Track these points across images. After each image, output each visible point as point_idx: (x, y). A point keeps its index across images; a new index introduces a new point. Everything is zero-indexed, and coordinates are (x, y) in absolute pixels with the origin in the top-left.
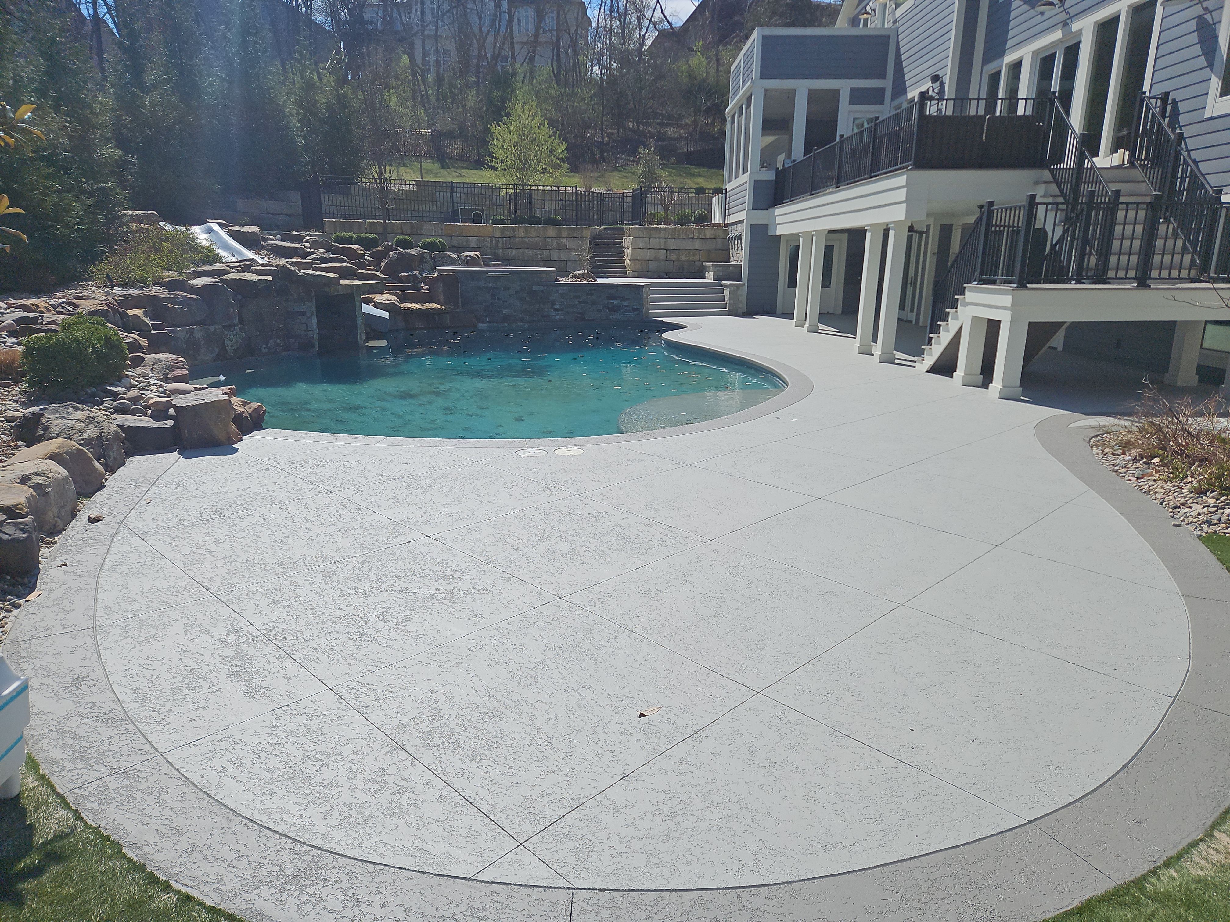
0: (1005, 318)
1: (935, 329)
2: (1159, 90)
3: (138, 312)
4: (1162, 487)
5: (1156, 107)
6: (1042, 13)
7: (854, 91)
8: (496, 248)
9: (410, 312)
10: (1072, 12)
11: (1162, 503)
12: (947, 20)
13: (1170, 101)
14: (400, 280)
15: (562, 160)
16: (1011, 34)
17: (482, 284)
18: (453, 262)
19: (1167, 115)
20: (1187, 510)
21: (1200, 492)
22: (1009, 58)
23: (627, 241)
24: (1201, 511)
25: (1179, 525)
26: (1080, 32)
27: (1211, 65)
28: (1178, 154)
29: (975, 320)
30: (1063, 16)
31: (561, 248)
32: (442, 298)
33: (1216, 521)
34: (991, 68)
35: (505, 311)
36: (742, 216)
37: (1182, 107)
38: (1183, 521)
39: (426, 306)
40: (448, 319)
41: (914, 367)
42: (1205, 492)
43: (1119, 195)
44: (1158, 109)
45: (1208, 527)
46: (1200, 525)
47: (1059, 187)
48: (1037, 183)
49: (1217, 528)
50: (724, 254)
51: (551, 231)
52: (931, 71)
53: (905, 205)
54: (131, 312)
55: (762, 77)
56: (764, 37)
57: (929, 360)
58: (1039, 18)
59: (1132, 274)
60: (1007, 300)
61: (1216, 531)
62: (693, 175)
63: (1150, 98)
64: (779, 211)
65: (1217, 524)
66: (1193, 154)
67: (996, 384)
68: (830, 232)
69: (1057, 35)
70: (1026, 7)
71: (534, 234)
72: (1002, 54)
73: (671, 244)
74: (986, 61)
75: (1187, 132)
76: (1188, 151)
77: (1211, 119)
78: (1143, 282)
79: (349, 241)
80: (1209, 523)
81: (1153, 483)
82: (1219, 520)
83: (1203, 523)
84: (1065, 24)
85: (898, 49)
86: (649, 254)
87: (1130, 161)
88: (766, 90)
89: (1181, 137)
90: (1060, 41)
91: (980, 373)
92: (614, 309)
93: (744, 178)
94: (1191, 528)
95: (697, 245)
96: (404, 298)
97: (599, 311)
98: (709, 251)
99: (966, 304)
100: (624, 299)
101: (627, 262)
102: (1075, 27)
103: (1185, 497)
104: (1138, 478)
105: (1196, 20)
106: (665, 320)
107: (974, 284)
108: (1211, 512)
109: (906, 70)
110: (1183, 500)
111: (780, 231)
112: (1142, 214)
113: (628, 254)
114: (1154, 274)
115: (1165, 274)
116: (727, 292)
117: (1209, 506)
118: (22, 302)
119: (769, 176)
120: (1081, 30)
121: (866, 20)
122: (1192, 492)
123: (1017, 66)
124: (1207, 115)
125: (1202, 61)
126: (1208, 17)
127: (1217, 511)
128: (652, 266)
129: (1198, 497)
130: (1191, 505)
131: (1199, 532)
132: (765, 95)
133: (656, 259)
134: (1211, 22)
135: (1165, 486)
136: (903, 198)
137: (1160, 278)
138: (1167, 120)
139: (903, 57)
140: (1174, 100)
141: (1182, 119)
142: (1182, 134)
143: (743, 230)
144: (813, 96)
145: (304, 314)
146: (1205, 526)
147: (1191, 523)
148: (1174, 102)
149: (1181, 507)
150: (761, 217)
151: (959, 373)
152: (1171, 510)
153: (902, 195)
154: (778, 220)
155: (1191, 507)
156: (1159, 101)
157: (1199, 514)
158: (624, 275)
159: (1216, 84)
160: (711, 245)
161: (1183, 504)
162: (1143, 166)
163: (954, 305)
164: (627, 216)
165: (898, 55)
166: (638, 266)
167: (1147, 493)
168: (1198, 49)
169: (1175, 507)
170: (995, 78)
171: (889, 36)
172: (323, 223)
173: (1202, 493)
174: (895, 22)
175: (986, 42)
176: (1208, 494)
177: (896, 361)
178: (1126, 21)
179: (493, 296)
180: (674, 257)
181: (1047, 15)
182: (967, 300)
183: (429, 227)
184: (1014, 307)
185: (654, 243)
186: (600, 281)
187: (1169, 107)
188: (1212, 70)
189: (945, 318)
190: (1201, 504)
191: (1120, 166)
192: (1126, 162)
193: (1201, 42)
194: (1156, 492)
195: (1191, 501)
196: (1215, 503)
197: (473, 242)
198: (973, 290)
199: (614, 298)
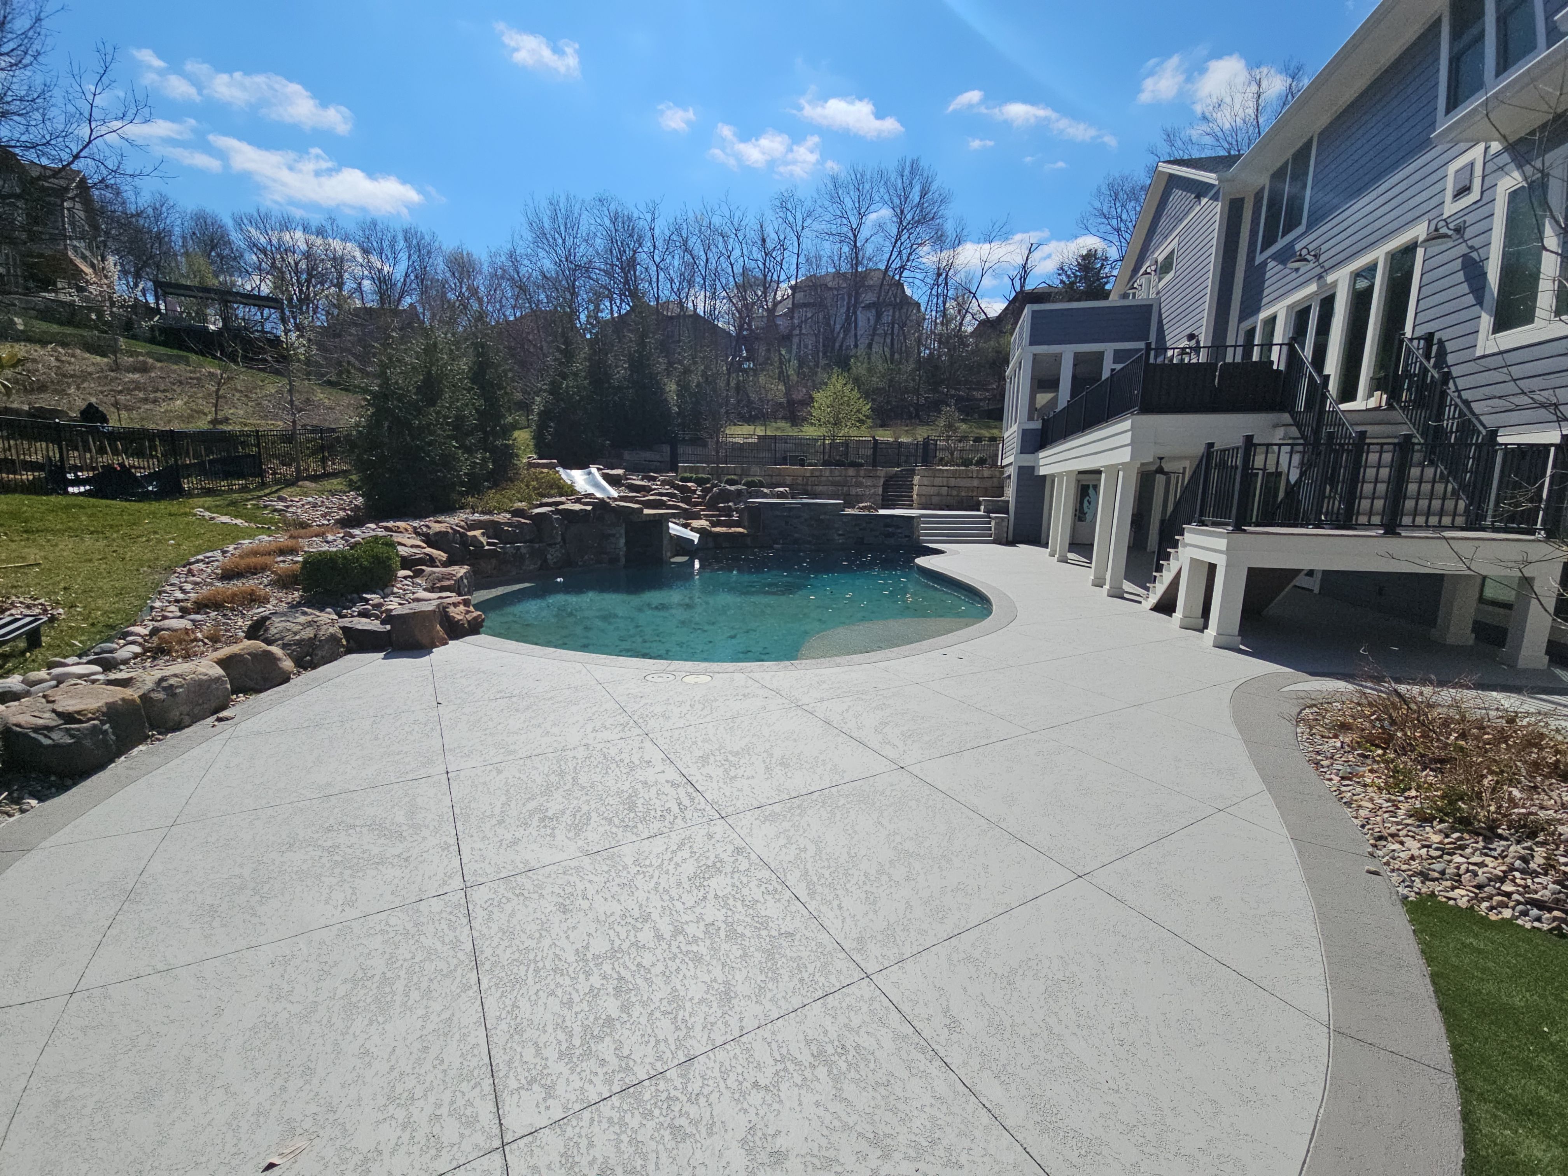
0: (1220, 561)
1: (1159, 569)
2: (1421, 331)
3: (477, 533)
4: (1371, 800)
5: (1418, 349)
6: (1297, 270)
7: (1116, 352)
8: (807, 484)
9: (718, 534)
10: (1327, 265)
11: (1363, 826)
12: (1203, 286)
13: (1435, 341)
14: (718, 509)
15: (867, 417)
16: (1266, 292)
17: (778, 513)
18: (765, 496)
19: (1433, 355)
20: (1397, 846)
21: (1424, 819)
22: (1263, 315)
23: (916, 479)
24: (1416, 853)
25: (1376, 873)
26: (1335, 284)
27: (1480, 302)
28: (1444, 394)
29: (1193, 561)
30: (1318, 270)
31: (859, 485)
32: (746, 524)
33: (1436, 875)
34: (1247, 325)
35: (796, 535)
36: (1011, 459)
37: (1449, 346)
38: (1387, 864)
39: (733, 530)
40: (749, 541)
41: (1140, 602)
42: (1430, 820)
43: (1365, 438)
44: (1421, 351)
45: (1423, 883)
46: (1410, 876)
47: (1300, 430)
48: (1276, 426)
49: (1437, 888)
50: (1000, 490)
51: (851, 472)
52: (1188, 332)
53: (1130, 448)
54: (470, 533)
55: (1032, 343)
56: (1033, 312)
57: (1153, 599)
58: (1294, 275)
59: (1376, 520)
60: (1221, 543)
61: (1433, 892)
62: (989, 427)
63: (1411, 340)
64: (1042, 454)
65: (1437, 879)
66: (1465, 395)
67: (1212, 631)
68: (1080, 473)
69: (1313, 288)
70: (1280, 267)
71: (837, 473)
72: (1258, 310)
73: (952, 482)
74: (1241, 319)
75: (1455, 371)
76: (1457, 390)
77: (1484, 357)
78: (1391, 528)
79: (689, 480)
80: (1425, 877)
81: (1361, 789)
82: (1443, 873)
83: (1416, 874)
84: (1320, 277)
85: (1160, 315)
86: (932, 491)
87: (1387, 403)
88: (1035, 355)
89: (1447, 377)
90: (1315, 294)
91: (1200, 615)
92: (889, 535)
93: (1015, 427)
94: (1395, 878)
95: (976, 483)
96: (714, 524)
97: (876, 537)
98: (986, 489)
99: (1186, 545)
100: (898, 527)
101: (915, 496)
102: (1330, 279)
103: (1398, 823)
104: (1343, 778)
105: (1460, 260)
106: (931, 545)
107: (1193, 526)
108: (1432, 858)
109: (1166, 333)
110: (1393, 829)
111: (1042, 472)
112: (1387, 457)
113: (916, 488)
114: (1407, 520)
115: (1420, 520)
116: (993, 523)
117: (1429, 847)
118: (385, 524)
119: (1037, 425)
120: (1337, 281)
121: (1134, 294)
122: (1411, 816)
123: (1273, 319)
124: (1479, 352)
125: (1470, 299)
126: (1474, 255)
127: (1441, 857)
128: (935, 500)
129: (1419, 826)
130: (1404, 839)
131: (1406, 891)
132: (1034, 359)
133: (938, 495)
134: (1478, 259)
135: (1376, 796)
136: (1129, 441)
137: (1414, 526)
138: (1432, 361)
139: (1165, 322)
140: (1440, 340)
141: (1450, 359)
142: (1449, 373)
143: (1011, 471)
144: (1079, 359)
145: (614, 535)
146: (1417, 880)
147: (1398, 869)
148: (1441, 342)
149: (1390, 839)
150: (1027, 460)
151: (1178, 615)
152: (1372, 842)
153: (1127, 438)
154: (1041, 462)
155: (1402, 843)
156: (1422, 342)
157: (1413, 858)
158: (910, 507)
159: (1486, 321)
160: (988, 484)
161: (1393, 836)
162: (1403, 409)
163: (1175, 545)
164: (920, 460)
165: (1160, 322)
166: (923, 500)
167: (1348, 804)
168: (1465, 288)
169: (1381, 838)
170: (1251, 333)
171: (1151, 305)
172: (677, 467)
173: (1426, 820)
174: (1158, 293)
175: (1242, 303)
176: (1435, 823)
177: (1126, 595)
178: (1385, 268)
179: (787, 523)
180: (954, 493)
181: (1301, 272)
182: (1186, 541)
183: (755, 469)
184: (1229, 551)
185: (938, 481)
186: (882, 512)
187: (1435, 348)
188: (1481, 307)
189: (1167, 557)
190: (1419, 841)
191: (1378, 409)
192: (1383, 404)
193: (1468, 279)
194: (1360, 806)
195: (1404, 832)
196: (1441, 843)
197: (789, 480)
198: (1192, 531)
199: (890, 526)
